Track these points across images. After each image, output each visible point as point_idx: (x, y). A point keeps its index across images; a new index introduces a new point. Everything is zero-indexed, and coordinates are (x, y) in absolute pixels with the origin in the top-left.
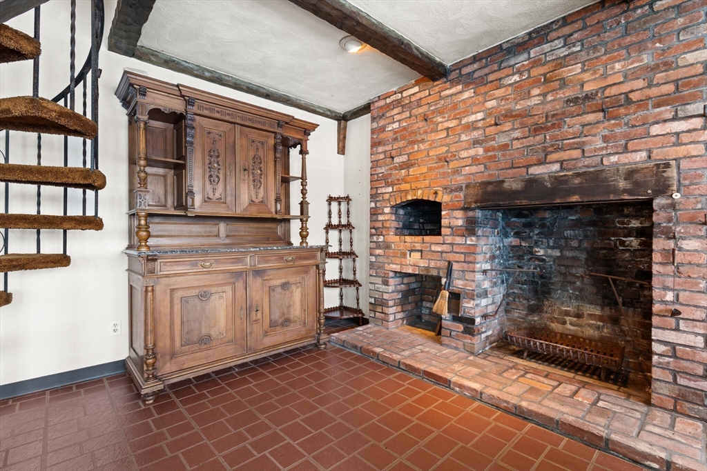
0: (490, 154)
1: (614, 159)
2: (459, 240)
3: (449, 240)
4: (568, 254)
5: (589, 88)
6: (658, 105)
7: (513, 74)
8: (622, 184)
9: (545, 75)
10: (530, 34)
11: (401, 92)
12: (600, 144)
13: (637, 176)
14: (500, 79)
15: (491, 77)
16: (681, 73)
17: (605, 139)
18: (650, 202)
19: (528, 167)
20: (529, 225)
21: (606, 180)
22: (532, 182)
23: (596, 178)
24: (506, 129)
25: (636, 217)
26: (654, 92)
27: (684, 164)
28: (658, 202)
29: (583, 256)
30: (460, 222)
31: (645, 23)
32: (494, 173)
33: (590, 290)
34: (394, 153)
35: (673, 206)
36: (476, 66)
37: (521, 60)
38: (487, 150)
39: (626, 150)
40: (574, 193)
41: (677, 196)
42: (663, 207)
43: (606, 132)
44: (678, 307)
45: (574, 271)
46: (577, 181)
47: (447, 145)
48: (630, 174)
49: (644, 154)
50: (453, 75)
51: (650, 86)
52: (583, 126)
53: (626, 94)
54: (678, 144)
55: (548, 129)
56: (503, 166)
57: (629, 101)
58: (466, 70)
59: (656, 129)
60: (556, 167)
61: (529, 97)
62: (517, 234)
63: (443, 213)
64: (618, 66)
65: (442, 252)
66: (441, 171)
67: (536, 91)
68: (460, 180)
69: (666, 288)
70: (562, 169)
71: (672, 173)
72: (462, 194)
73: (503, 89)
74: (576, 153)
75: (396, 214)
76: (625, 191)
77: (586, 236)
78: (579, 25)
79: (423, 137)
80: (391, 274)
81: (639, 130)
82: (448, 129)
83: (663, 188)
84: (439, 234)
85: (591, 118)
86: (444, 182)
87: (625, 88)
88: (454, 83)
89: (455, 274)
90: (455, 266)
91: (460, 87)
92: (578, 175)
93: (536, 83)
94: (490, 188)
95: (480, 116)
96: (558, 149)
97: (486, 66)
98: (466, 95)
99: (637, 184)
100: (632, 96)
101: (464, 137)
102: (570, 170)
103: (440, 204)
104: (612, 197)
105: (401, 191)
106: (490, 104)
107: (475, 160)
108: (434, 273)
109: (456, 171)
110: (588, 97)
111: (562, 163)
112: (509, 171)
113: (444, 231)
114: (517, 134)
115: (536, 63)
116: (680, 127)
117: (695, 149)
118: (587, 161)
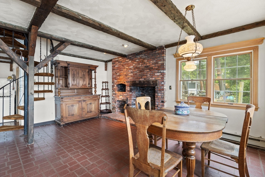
0: (134, 75)
1: (151, 79)
2: (129, 93)
3: (127, 93)
5: (148, 65)
6: (156, 70)
7: (137, 59)
8: (152, 83)
9: (142, 61)
10: (140, 52)
11: (118, 59)
14: (135, 60)
15: (134, 59)
16: (158, 65)
17: (150, 75)
18: (155, 87)
19: (139, 79)
20: (143, 90)
21: (150, 82)
22: (140, 82)
23: (148, 82)
24: (136, 70)
30: (129, 89)
31: (155, 55)
32: (134, 79)
34: (117, 72)
35: (157, 88)
36: (131, 56)
37: (138, 57)
38: (133, 74)
39: (152, 77)
40: (146, 85)
41: (158, 86)
43: (150, 74)
44: (158, 105)
47: (127, 72)
48: (153, 81)
49: (154, 78)
50: (128, 57)
51: (155, 66)
52: (147, 72)
53: (152, 67)
54: (158, 77)
55: (142, 71)
56: (136, 78)
57: (153, 69)
58: (130, 57)
59: (156, 74)
60: (143, 79)
61: (140, 65)
62: (142, 92)
63: (126, 87)
64: (151, 62)
65: (126, 96)
66: (126, 78)
67: (141, 64)
68: (129, 80)
69: (157, 102)
70: (144, 80)
71: (158, 82)
72: (129, 83)
73: (136, 62)
74: (146, 77)
75: (118, 86)
76: (152, 85)
77: (152, 92)
78: (146, 52)
79: (122, 70)
80: (117, 101)
81: (154, 74)
82: (127, 69)
83: (156, 85)
84: (125, 92)
85: (148, 70)
86: (126, 80)
87: (152, 66)
88: (128, 59)
89: (128, 100)
90: (128, 99)
91: (129, 60)
92: (146, 81)
93: (141, 62)
94: (134, 82)
95: (132, 67)
96: (143, 76)
97: (133, 57)
98: (130, 62)
100: (153, 67)
101: (130, 71)
102: (145, 80)
103: (125, 85)
105: (118, 81)
106: (134, 65)
107: (131, 76)
108: (124, 100)
109: (128, 78)
110: (148, 66)
111: (144, 78)
112: (137, 79)
113: (126, 91)
114: (138, 72)
115: (141, 58)
116: (158, 74)
117: (160, 78)
118: (147, 79)
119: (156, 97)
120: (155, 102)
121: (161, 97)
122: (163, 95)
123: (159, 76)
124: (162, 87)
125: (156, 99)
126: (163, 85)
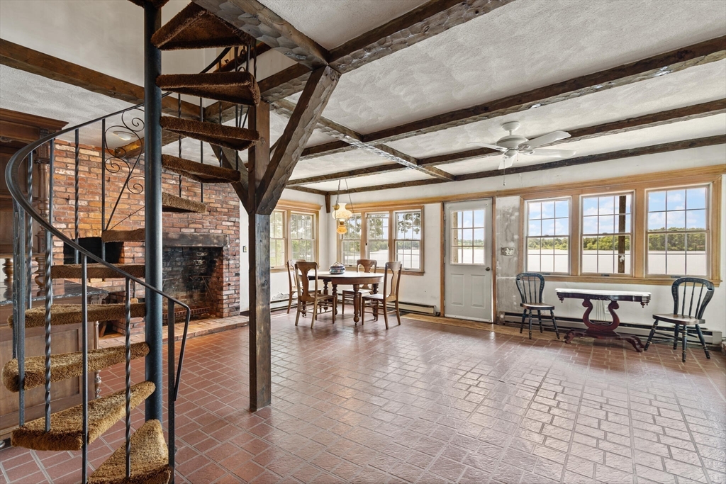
1: (213, 231)
4: (175, 269)
6: (224, 215)
7: (173, 179)
8: (215, 241)
12: (208, 225)
13: (220, 239)
16: (229, 207)
17: (210, 223)
18: (222, 247)
19: (181, 228)
21: (211, 239)
22: (183, 236)
23: (207, 237)
25: (203, 252)
26: (223, 210)
27: (230, 236)
28: (224, 248)
29: (181, 269)
30: (140, 255)
33: (182, 285)
34: (67, 195)
35: (228, 250)
39: (216, 228)
40: (200, 243)
41: (229, 246)
42: (226, 250)
43: (210, 220)
44: (229, 282)
45: (176, 277)
46: (201, 238)
48: (218, 237)
51: (222, 207)
53: (216, 207)
54: (229, 229)
57: (217, 211)
59: (224, 223)
60: (193, 230)
63: (125, 248)
64: (213, 196)
67: (184, 193)
69: (226, 277)
70: (195, 232)
71: (228, 239)
73: (167, 185)
74: (200, 226)
76: (216, 244)
81: (219, 222)
82: (129, 194)
83: (225, 244)
87: (216, 205)
92: (201, 235)
93: (184, 189)
96: (193, 223)
99: (219, 241)
100: (217, 209)
102: (198, 233)
111: (195, 229)
112: (172, 229)
116: (229, 224)
117: (233, 232)
118: (204, 230)
119: (224, 267)
120: (222, 277)
121: (234, 266)
122: (238, 262)
124: (237, 248)
125: (224, 270)
126: (238, 245)
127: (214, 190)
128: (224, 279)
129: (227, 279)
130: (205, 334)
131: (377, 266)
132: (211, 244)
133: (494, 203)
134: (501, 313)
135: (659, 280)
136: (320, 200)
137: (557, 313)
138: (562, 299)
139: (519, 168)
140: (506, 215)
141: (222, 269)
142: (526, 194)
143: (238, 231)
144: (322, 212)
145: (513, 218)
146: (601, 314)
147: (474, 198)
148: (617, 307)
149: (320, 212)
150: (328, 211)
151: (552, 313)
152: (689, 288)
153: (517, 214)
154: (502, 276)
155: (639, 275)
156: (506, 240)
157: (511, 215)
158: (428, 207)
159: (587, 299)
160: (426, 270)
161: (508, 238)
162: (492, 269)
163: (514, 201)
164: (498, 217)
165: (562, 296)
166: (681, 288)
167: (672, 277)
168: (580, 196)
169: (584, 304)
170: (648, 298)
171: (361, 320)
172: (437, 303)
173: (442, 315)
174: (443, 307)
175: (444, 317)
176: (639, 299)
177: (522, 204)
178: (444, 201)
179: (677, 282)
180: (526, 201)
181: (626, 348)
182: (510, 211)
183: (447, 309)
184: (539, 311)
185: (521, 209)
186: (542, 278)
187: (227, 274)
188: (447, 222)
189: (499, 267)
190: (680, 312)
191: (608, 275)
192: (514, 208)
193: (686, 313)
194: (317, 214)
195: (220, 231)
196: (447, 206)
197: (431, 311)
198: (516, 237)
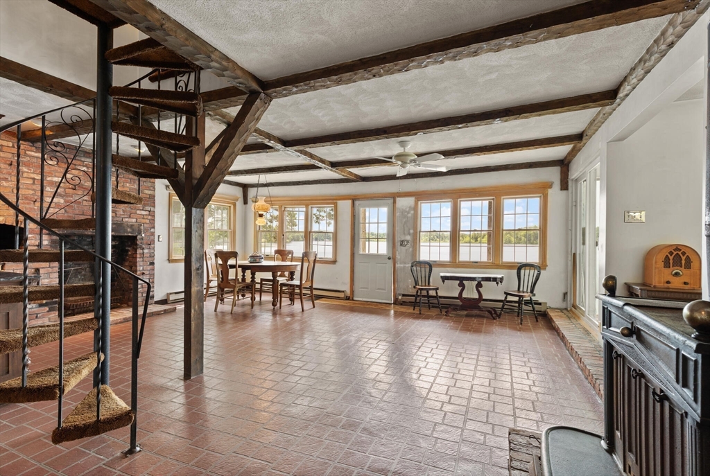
1: (127, 220)
8: (129, 230)
12: (122, 213)
13: (134, 227)
16: (144, 196)
17: (123, 211)
18: (136, 237)
21: (124, 227)
27: (145, 225)
28: (139, 237)
30: (45, 243)
35: (142, 239)
39: (130, 217)
41: (143, 235)
42: (140, 239)
44: (143, 272)
48: (132, 226)
54: (144, 219)
59: (138, 212)
64: (128, 185)
69: (140, 266)
71: (142, 227)
73: (78, 172)
76: (130, 232)
81: (133, 211)
82: (34, 179)
83: (140, 233)
88: (38, 149)
99: (133, 230)
101: (48, 189)
104: (126, 234)
107: (58, 206)
116: (144, 213)
117: (148, 221)
118: (118, 219)
119: (138, 256)
120: (136, 266)
121: (148, 255)
122: (152, 251)
123: (145, 217)
124: (152, 237)
125: (138, 259)
126: (153, 234)
127: (128, 178)
128: (138, 268)
129: (141, 269)
130: (120, 323)
131: (294, 255)
132: (124, 232)
133: (394, 202)
134: (400, 294)
135: (509, 266)
136: (238, 192)
137: (441, 293)
138: (443, 282)
139: (414, 174)
140: (403, 212)
141: (136, 258)
142: (421, 196)
143: (154, 220)
144: (240, 203)
145: (410, 215)
146: (470, 293)
147: (378, 197)
148: (481, 286)
149: (237, 203)
150: (246, 202)
151: (437, 293)
152: (527, 271)
153: (412, 212)
154: (401, 264)
155: (497, 263)
156: (404, 234)
157: (408, 213)
158: (340, 203)
159: (461, 280)
160: (338, 259)
161: (406, 232)
162: (392, 258)
163: (410, 201)
164: (398, 214)
165: (444, 278)
166: (522, 271)
167: (518, 263)
168: (459, 200)
169: (459, 285)
170: (502, 279)
171: (278, 305)
172: (347, 288)
173: (351, 298)
174: (352, 291)
175: (353, 300)
176: (495, 279)
177: (416, 204)
178: (354, 199)
179: (520, 267)
180: (419, 202)
181: (487, 318)
182: (407, 210)
183: (356, 293)
184: (428, 292)
185: (416, 208)
186: (430, 265)
187: (141, 263)
188: (356, 217)
189: (398, 257)
190: (521, 289)
191: (477, 262)
192: (410, 207)
193: (525, 290)
194: (235, 205)
195: (134, 220)
196: (357, 203)
197: (341, 295)
198: (412, 231)
